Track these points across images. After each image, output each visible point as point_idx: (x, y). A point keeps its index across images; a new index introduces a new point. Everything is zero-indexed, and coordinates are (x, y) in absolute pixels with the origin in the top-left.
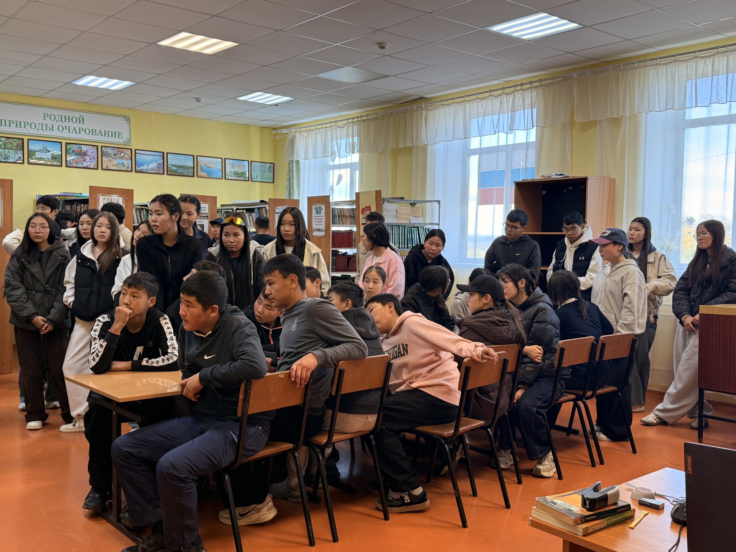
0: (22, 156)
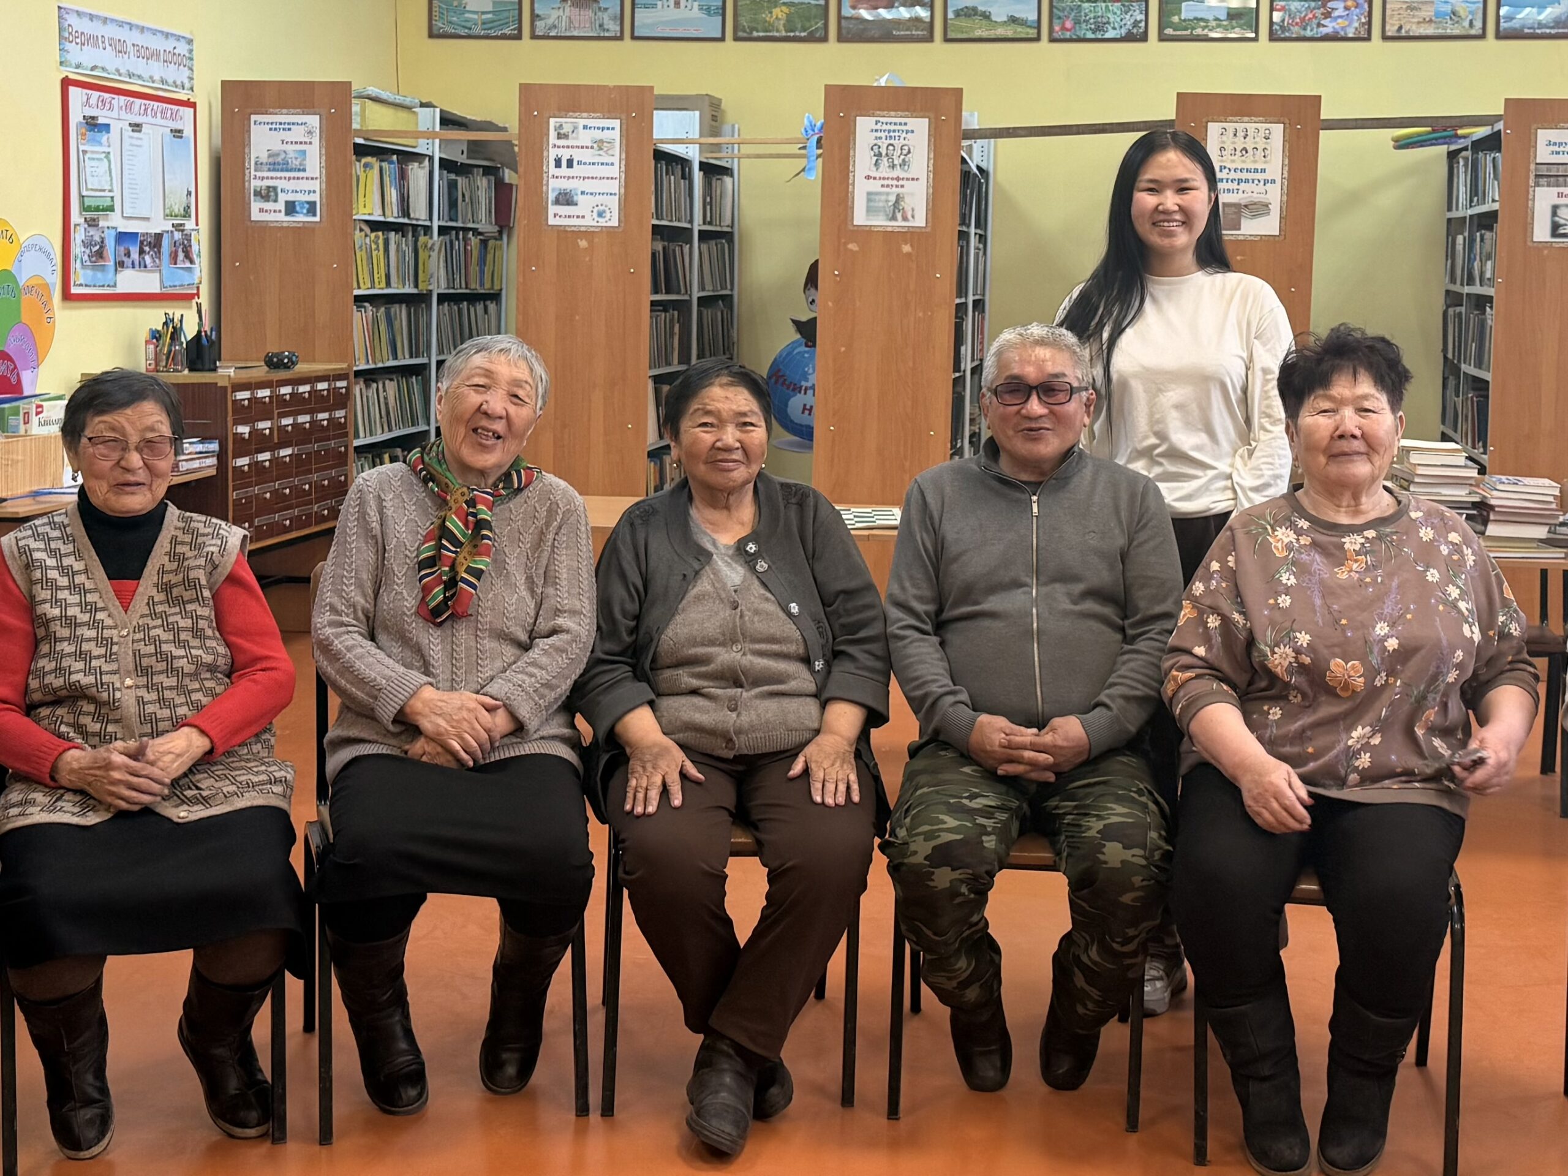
0: (1143, 17)
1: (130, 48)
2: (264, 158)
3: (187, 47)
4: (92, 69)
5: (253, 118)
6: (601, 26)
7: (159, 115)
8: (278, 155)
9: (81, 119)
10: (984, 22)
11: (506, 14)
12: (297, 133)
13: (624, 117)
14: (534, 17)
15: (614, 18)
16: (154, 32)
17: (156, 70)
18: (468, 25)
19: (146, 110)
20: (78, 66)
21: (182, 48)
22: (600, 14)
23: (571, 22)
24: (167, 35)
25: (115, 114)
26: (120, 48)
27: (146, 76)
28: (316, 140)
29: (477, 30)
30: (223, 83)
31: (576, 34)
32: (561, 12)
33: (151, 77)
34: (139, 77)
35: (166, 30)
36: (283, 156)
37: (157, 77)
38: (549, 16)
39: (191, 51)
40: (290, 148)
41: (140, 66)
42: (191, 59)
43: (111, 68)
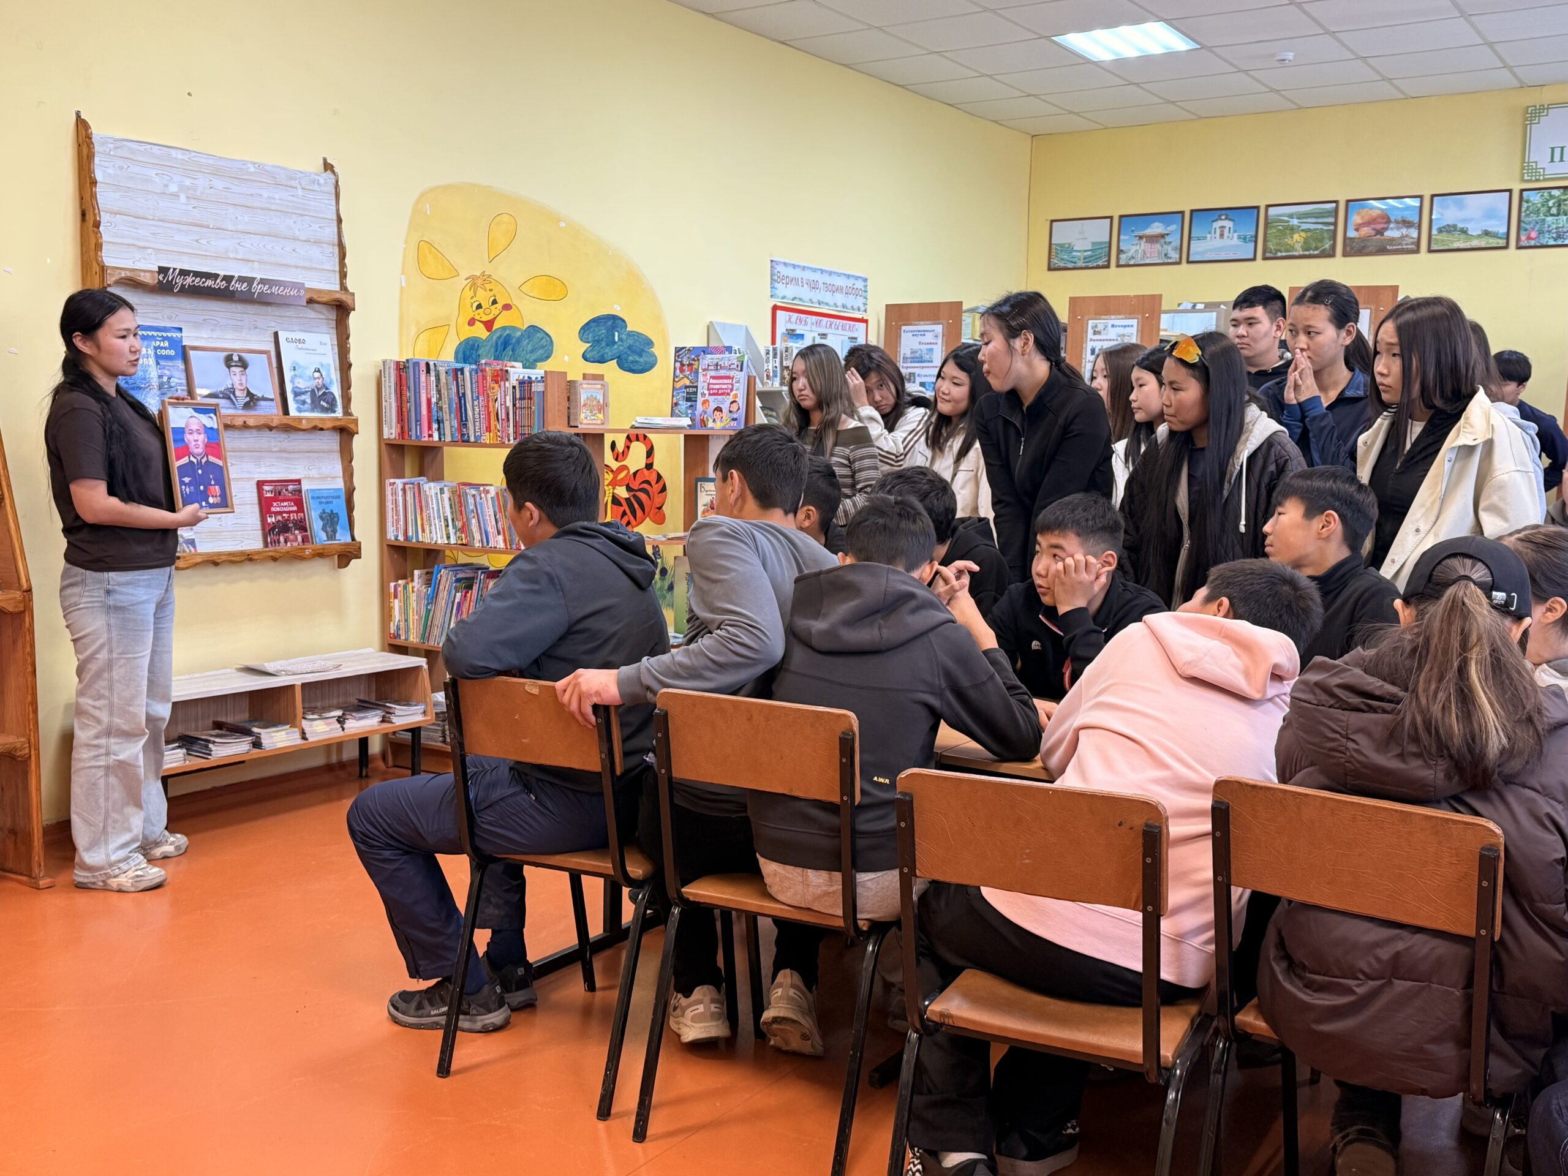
1: (821, 285)
2: (908, 355)
3: (863, 284)
4: (793, 300)
5: (903, 328)
6: (1166, 255)
7: (840, 328)
8: (916, 352)
9: (785, 331)
10: (1463, 236)
11: (1100, 251)
12: (929, 338)
13: (1140, 317)
14: (1120, 251)
15: (1175, 249)
16: (839, 275)
17: (840, 299)
18: (1074, 260)
19: (831, 325)
20: (783, 298)
21: (859, 284)
22: (1165, 246)
23: (1145, 253)
24: (848, 276)
25: (808, 327)
26: (814, 286)
27: (832, 303)
28: (940, 341)
29: (1080, 264)
30: (887, 305)
31: (1147, 261)
32: (1138, 247)
33: (835, 304)
34: (827, 304)
35: (847, 272)
36: (919, 352)
37: (839, 304)
38: (1130, 250)
39: (866, 286)
40: (924, 347)
41: (828, 297)
42: (866, 291)
43: (806, 298)
